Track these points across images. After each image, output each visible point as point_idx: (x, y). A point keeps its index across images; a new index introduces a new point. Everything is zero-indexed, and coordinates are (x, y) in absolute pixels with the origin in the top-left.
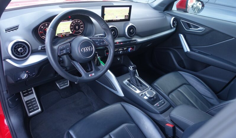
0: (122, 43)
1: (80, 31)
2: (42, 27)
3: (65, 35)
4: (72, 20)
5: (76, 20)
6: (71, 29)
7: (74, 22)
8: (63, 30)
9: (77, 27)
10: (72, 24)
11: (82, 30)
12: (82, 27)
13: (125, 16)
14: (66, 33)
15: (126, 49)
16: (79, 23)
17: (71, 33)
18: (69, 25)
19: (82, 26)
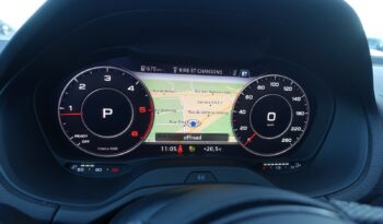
1: (287, 140)
2: (82, 87)
3: (199, 148)
4: (252, 74)
5: (272, 79)
6: (237, 120)
7: (260, 87)
8: (194, 118)
9: (271, 116)
10: (247, 97)
11: (298, 133)
12: (299, 121)
14: (206, 136)
16: (289, 95)
17: (233, 140)
18: (231, 99)
19: (299, 113)
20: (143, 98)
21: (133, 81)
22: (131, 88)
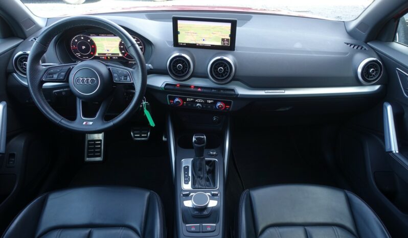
0: (199, 90)
2: (76, 41)
3: (111, 57)
6: (121, 49)
8: (108, 49)
10: (122, 42)
13: (223, 40)
14: (112, 54)
15: (211, 103)
17: (121, 55)
18: (118, 43)
20: (92, 43)
21: (89, 39)
22: (89, 41)
